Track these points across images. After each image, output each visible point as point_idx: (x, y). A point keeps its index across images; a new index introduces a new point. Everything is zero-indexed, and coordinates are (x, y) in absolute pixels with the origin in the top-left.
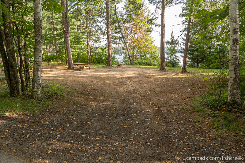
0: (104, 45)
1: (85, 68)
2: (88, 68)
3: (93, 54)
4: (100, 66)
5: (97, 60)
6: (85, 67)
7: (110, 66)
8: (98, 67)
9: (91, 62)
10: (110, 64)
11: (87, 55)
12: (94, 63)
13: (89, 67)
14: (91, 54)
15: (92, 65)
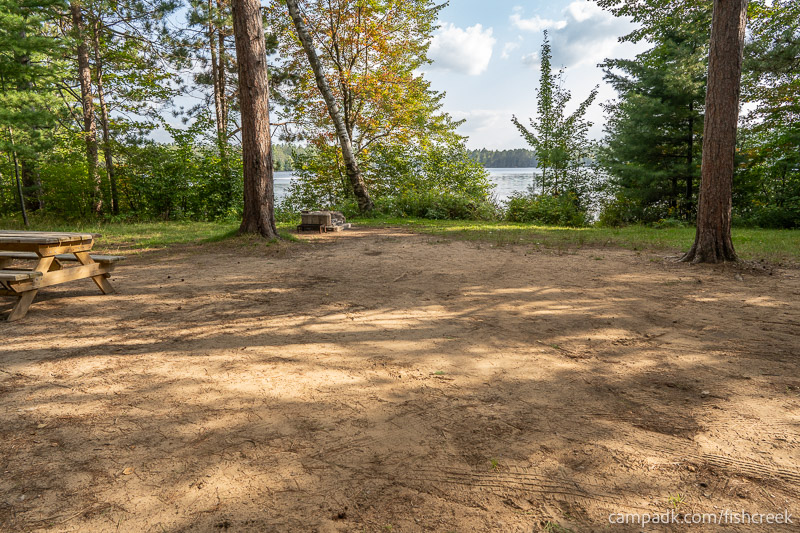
0: (185, 115)
1: (58, 277)
2: (84, 272)
3: (123, 160)
4: (179, 230)
5: (152, 198)
6: (55, 266)
7: (263, 233)
8: (176, 248)
9: (116, 211)
10: (267, 220)
11: (84, 165)
12: (135, 213)
13: (104, 264)
14: (109, 161)
15: (125, 227)
